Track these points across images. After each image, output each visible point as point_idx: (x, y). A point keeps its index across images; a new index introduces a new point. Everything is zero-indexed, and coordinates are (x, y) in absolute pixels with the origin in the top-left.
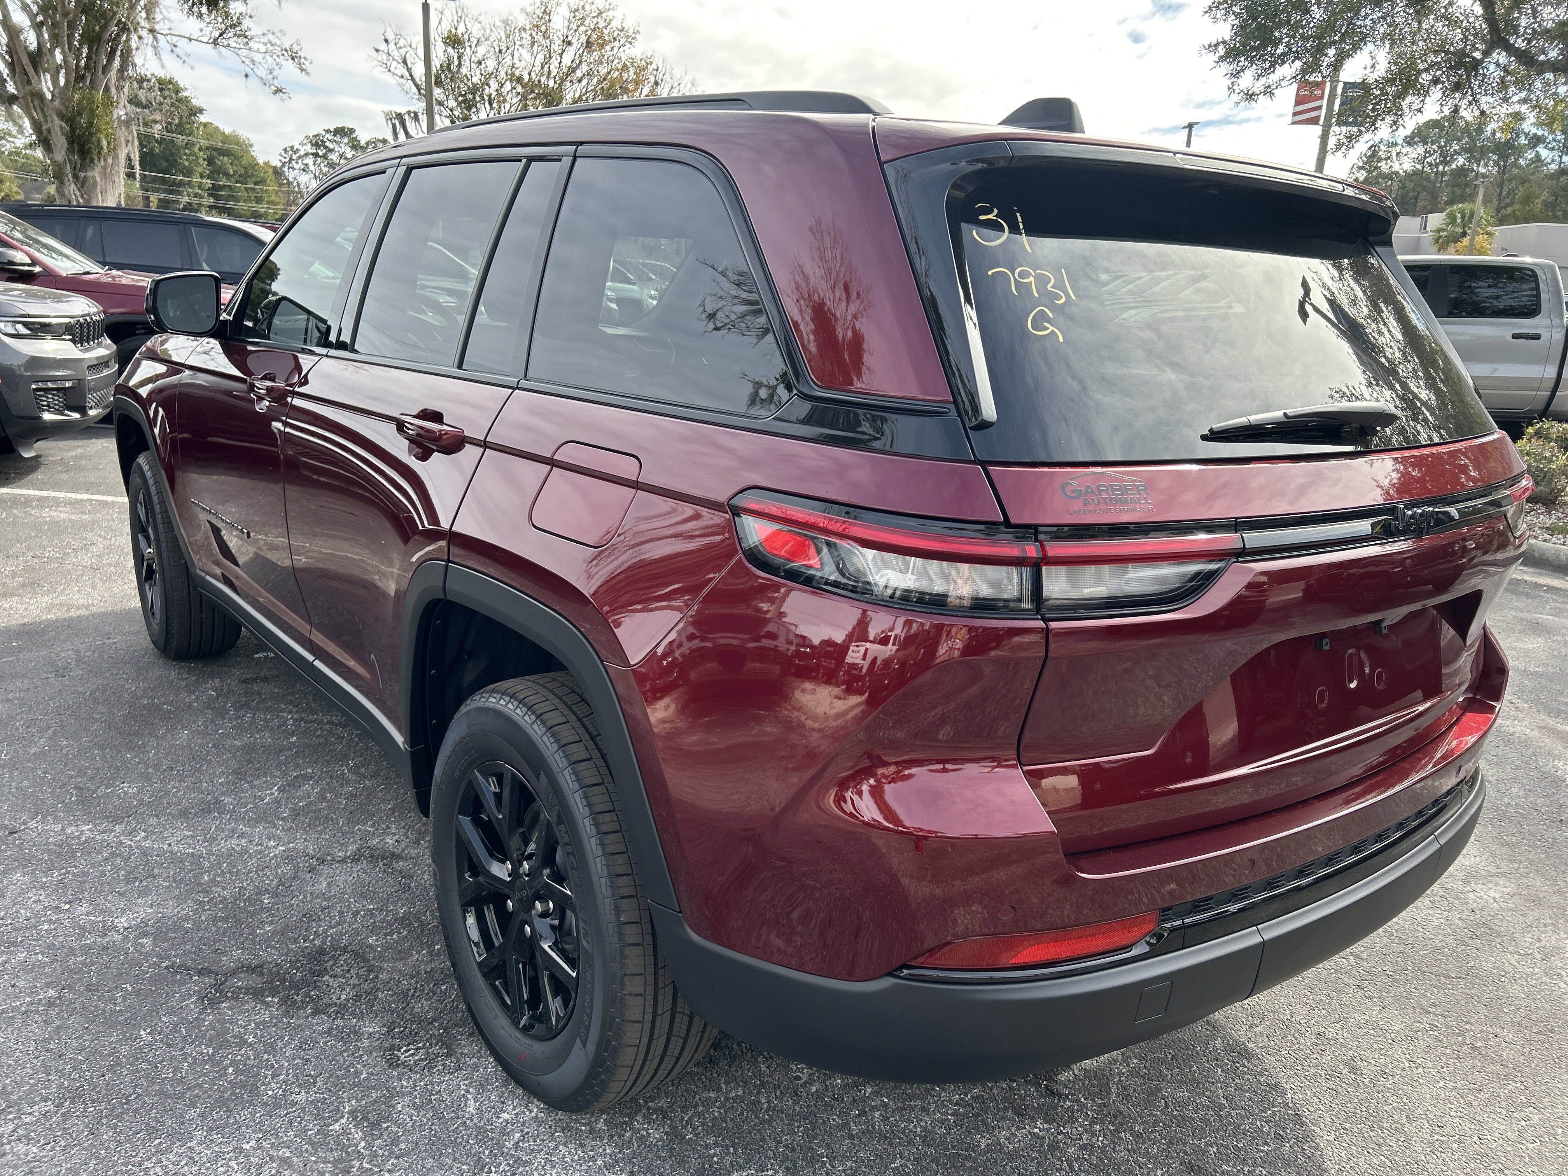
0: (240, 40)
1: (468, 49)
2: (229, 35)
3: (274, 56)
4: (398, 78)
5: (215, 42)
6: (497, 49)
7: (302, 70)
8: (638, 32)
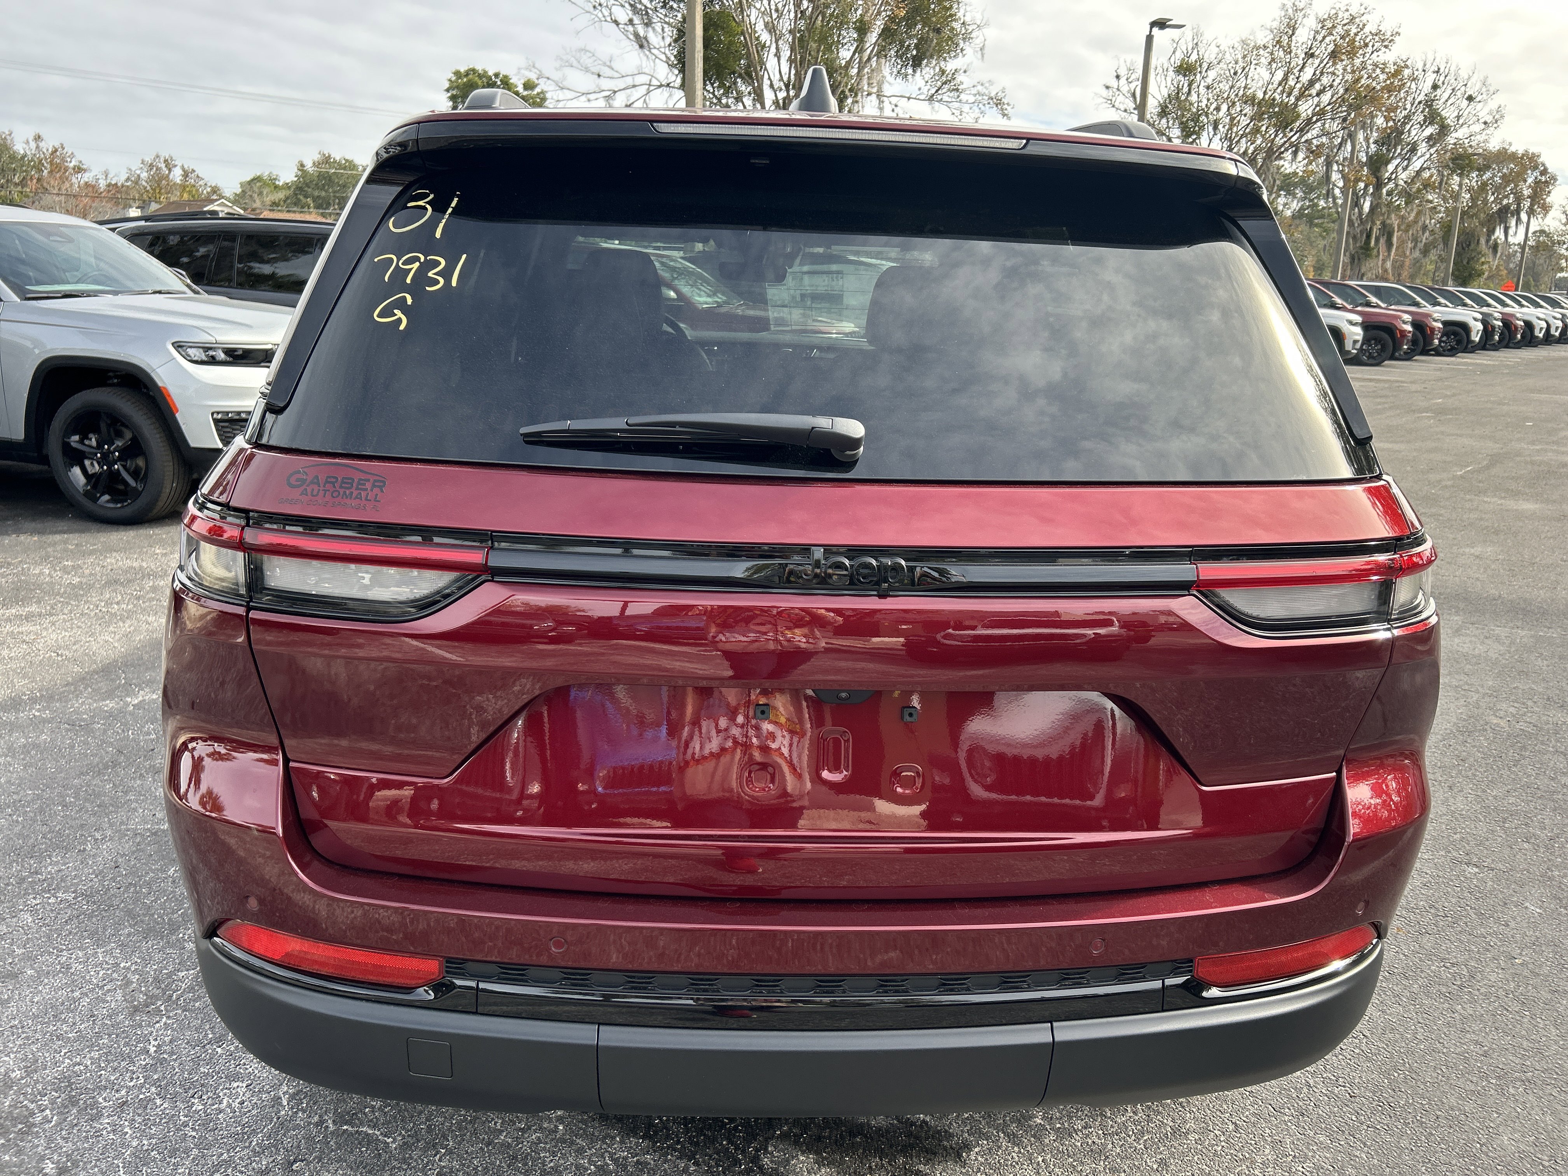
0: (952, 94)
1: (1199, 75)
2: (944, 91)
3: (981, 105)
4: (1121, 113)
5: (931, 99)
6: (1232, 71)
7: (1004, 115)
8: (1398, 34)
